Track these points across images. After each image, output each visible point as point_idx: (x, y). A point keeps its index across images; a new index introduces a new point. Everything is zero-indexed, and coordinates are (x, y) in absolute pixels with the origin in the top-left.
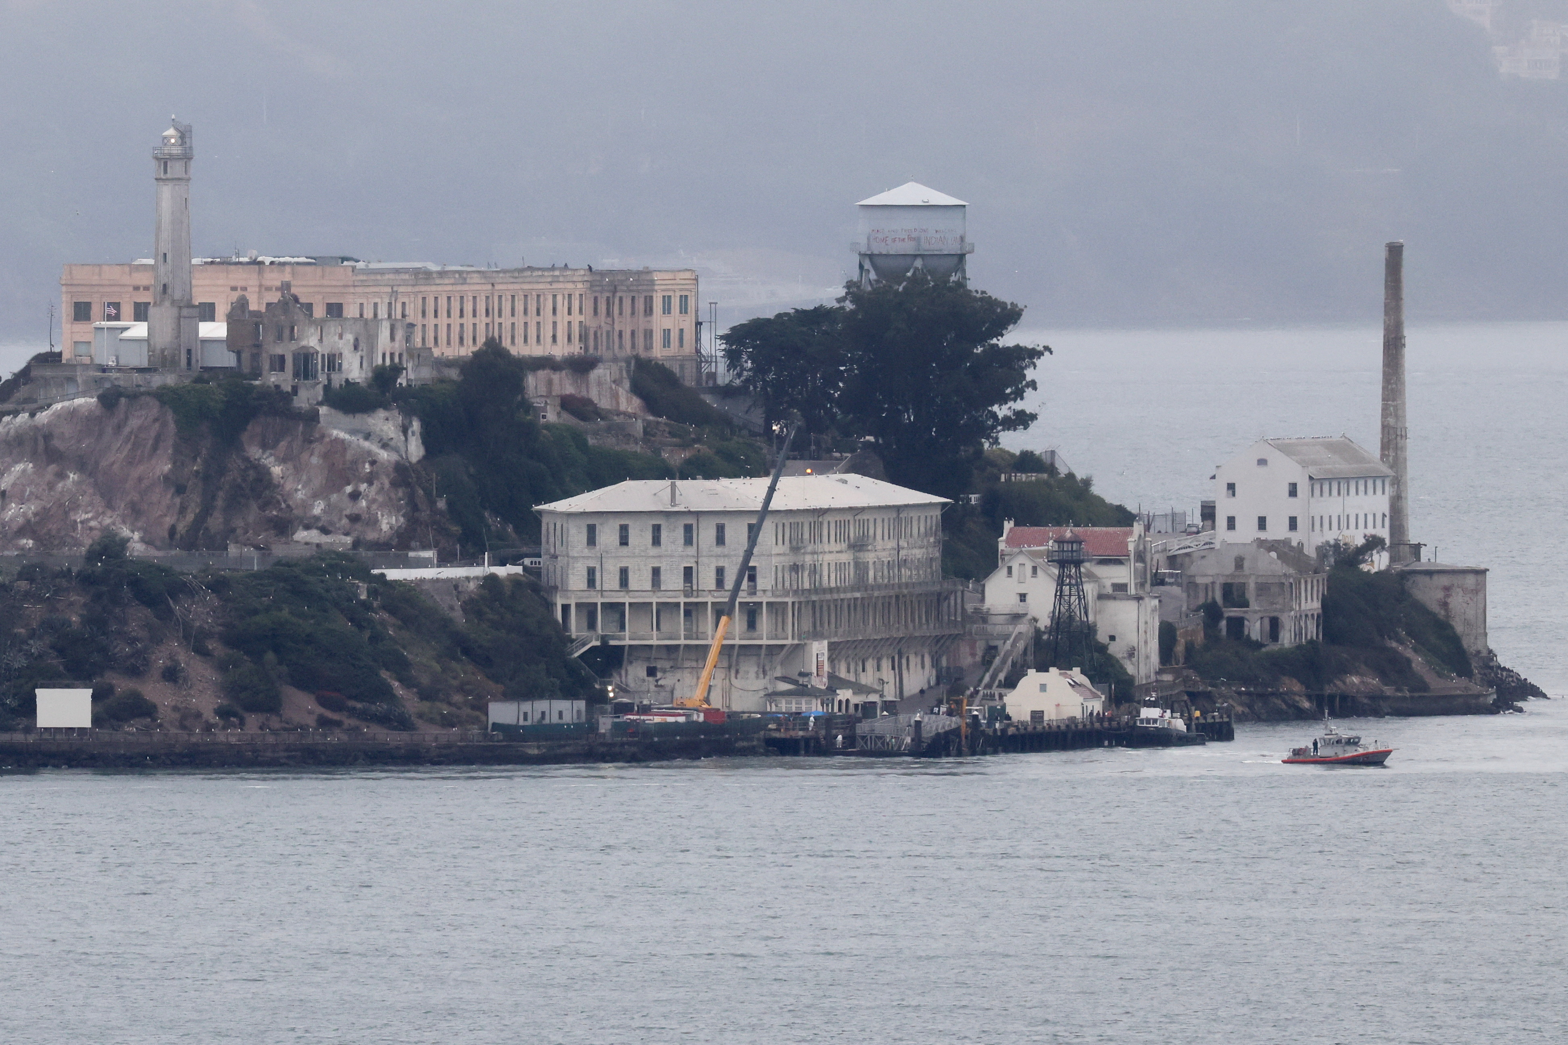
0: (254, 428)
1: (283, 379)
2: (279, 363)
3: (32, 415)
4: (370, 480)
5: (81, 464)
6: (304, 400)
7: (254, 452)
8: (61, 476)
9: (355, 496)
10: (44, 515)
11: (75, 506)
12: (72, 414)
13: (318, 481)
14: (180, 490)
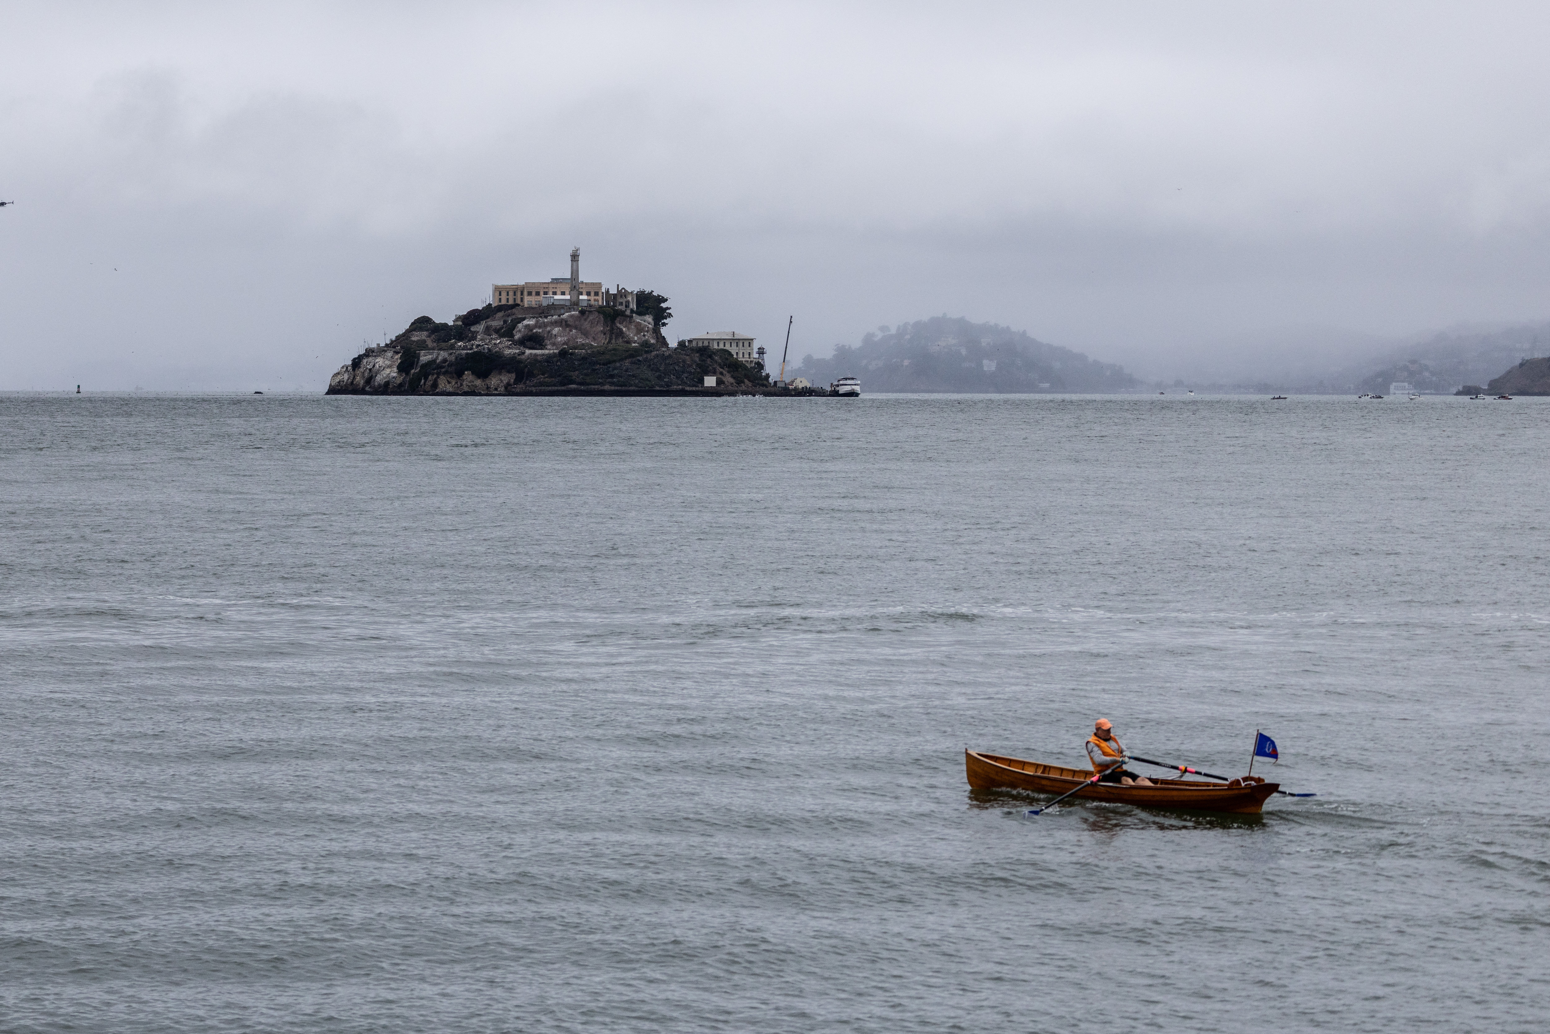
0: (618, 319)
1: (623, 308)
2: (621, 304)
3: (559, 316)
4: (647, 332)
5: (576, 328)
6: (628, 312)
7: (618, 325)
8: (571, 331)
9: (644, 335)
10: (569, 340)
11: (577, 338)
12: (572, 316)
13: (635, 332)
14: (605, 334)
